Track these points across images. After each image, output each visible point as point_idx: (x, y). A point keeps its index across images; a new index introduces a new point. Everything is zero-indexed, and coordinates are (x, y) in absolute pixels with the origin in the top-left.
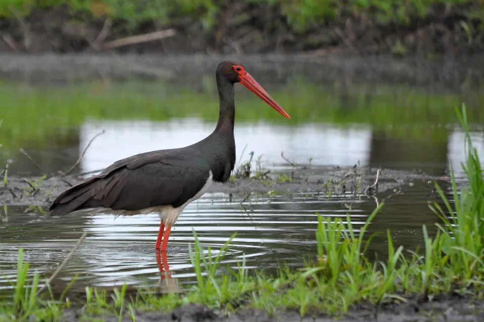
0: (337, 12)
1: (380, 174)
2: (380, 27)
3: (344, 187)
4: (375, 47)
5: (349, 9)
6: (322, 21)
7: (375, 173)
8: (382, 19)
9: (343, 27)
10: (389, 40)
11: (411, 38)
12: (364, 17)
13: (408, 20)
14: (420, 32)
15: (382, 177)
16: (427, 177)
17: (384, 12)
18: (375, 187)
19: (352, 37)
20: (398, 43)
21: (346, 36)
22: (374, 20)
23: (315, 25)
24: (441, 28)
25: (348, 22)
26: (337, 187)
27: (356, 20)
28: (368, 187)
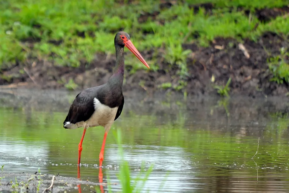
0: (25, 55)
1: (55, 179)
2: (57, 68)
3: (27, 188)
4: (53, 83)
5: (35, 54)
6: (14, 62)
7: (51, 179)
8: (59, 63)
9: (29, 67)
10: (63, 78)
11: (80, 78)
12: (46, 60)
13: (78, 64)
14: (87, 73)
15: (56, 182)
16: (90, 183)
17: (61, 57)
18: (51, 190)
19: (37, 75)
20: (71, 81)
21: (32, 75)
22: (53, 62)
23: (9, 65)
24: (103, 70)
25: (34, 64)
26: (22, 188)
27: (40, 62)
28: (46, 189)
